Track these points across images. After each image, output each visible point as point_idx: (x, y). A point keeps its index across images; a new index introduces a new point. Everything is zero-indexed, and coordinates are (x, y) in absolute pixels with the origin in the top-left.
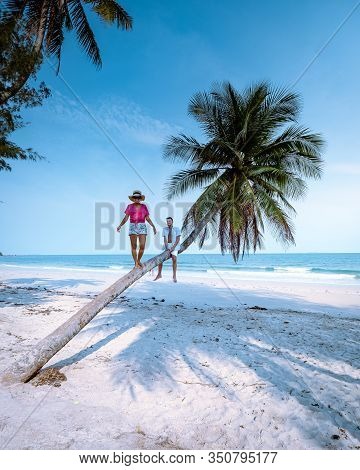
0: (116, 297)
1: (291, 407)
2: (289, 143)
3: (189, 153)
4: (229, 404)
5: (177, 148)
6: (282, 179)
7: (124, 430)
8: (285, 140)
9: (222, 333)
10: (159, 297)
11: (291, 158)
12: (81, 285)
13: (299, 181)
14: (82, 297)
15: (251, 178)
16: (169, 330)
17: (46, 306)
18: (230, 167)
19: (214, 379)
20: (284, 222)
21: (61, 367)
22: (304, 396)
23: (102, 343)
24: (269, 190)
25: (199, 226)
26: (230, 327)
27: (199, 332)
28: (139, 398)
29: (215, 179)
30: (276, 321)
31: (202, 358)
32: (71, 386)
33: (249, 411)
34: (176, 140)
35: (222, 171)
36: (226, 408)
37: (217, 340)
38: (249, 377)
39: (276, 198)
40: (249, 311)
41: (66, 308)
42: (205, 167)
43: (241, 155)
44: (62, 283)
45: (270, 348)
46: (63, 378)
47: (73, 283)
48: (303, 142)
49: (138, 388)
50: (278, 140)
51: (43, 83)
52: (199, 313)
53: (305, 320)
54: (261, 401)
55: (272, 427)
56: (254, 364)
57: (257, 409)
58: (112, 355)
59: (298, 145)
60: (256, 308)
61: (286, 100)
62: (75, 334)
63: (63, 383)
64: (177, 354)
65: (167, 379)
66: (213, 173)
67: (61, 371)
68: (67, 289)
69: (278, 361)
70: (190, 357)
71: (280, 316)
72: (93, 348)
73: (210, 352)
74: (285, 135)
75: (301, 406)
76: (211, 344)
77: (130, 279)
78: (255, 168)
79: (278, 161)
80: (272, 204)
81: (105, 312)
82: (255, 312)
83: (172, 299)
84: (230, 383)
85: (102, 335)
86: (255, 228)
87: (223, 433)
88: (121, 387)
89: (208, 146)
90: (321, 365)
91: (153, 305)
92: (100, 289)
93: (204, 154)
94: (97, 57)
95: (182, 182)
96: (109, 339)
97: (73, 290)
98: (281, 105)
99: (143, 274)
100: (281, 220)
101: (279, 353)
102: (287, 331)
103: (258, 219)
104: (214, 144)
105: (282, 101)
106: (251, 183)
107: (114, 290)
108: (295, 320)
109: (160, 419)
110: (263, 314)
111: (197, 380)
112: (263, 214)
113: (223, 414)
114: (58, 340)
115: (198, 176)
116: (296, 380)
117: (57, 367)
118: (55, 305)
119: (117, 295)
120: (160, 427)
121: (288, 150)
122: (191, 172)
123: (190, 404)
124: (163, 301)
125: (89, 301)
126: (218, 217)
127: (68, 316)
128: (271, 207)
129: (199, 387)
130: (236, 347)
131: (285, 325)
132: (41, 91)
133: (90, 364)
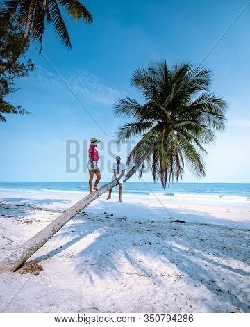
0: (79, 212)
1: (202, 291)
2: (203, 105)
3: (132, 111)
4: (158, 289)
5: (124, 107)
6: (197, 129)
7: (84, 306)
8: (200, 103)
9: (154, 238)
10: (109, 212)
11: (204, 116)
12: (55, 203)
13: (210, 131)
14: (55, 211)
15: (176, 129)
16: (116, 236)
17: (29, 218)
18: (161, 121)
19: (148, 271)
20: (199, 161)
21: (40, 261)
22: (211, 285)
23: (68, 244)
24: (188, 138)
25: (138, 162)
26: (159, 235)
27: (138, 237)
29: (150, 129)
30: (191, 231)
31: (139, 256)
32: (46, 275)
33: (172, 294)
34: (123, 102)
35: (155, 124)
36: (156, 292)
37: (150, 243)
38: (172, 270)
39: (193, 143)
40: (173, 223)
41: (43, 219)
42: (145, 121)
43: (169, 113)
44: (41, 202)
45: (187, 250)
46: (41, 269)
47: (49, 202)
48: (213, 104)
49: (95, 277)
50: (195, 103)
51: (30, 60)
52: (137, 224)
53: (213, 230)
54: (180, 288)
55: (188, 306)
56: (175, 261)
57: (178, 293)
58: (76, 253)
59: (209, 106)
60: (178, 221)
61: (202, 74)
62: (49, 238)
63: (40, 273)
64: (121, 253)
65: (114, 271)
66: (149, 124)
67: (39, 264)
68: (45, 206)
69: (193, 259)
70: (131, 255)
71: (194, 227)
72: (62, 248)
73: (145, 251)
74: (200, 99)
75: (208, 291)
76: (146, 246)
77: (89, 199)
78: (179, 122)
79: (195, 118)
80: (190, 147)
81: (71, 222)
82: (178, 224)
83: (118, 214)
84: (159, 274)
85: (69, 239)
86: (178, 164)
88: (83, 276)
89: (146, 106)
90: (223, 262)
91: (105, 218)
92: (68, 206)
93: (143, 112)
94: (68, 42)
95: (127, 131)
96: (73, 242)
97: (48, 207)
98: (198, 78)
99: (98, 196)
100: (196, 159)
101: (193, 254)
102: (200, 238)
103: (180, 158)
104: (150, 105)
105: (198, 75)
106: (176, 133)
107: (77, 208)
108: (206, 230)
109: (109, 299)
110: (182, 226)
111: (135, 272)
112: (183, 152)
113: (153, 296)
114: (38, 242)
115: (139, 127)
116: (205, 272)
117: (36, 261)
118: (36, 217)
119: (80, 211)
120: (109, 304)
121: (202, 110)
122: (133, 125)
123: (130, 288)
124: (112, 215)
125: (60, 214)
126: (152, 157)
127: (45, 225)
128: (190, 150)
129: (136, 276)
130: (163, 248)
131: (199, 234)
132: (29, 65)
133: (60, 259)
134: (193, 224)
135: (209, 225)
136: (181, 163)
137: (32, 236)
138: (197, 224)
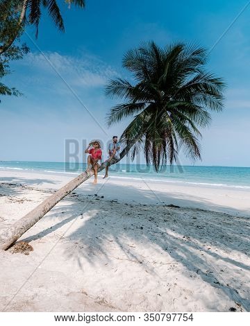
0: (71, 194)
2: (199, 84)
3: (123, 92)
4: (150, 277)
5: (116, 88)
6: (193, 110)
7: (73, 289)
8: (195, 82)
9: (144, 222)
10: (100, 195)
11: (200, 96)
12: (45, 183)
13: (206, 113)
14: (45, 192)
15: (169, 110)
16: (106, 219)
17: (21, 197)
18: (153, 101)
19: (139, 258)
20: (194, 143)
21: (30, 241)
23: (59, 225)
24: (183, 118)
25: (129, 143)
26: (152, 219)
27: (129, 221)
28: (84, 267)
29: (142, 110)
30: (186, 217)
31: (129, 242)
32: (36, 255)
33: (165, 283)
34: (114, 83)
35: (147, 105)
36: (148, 280)
37: (142, 228)
38: (166, 258)
40: (166, 208)
41: (34, 199)
42: (137, 102)
43: (163, 93)
44: (32, 182)
45: (181, 237)
46: (31, 249)
47: (39, 182)
48: (209, 83)
49: (83, 260)
50: (190, 83)
51: (25, 44)
52: (128, 208)
53: (210, 217)
54: (174, 277)
55: (182, 297)
56: (170, 248)
57: (172, 282)
58: (66, 235)
59: (205, 86)
60: (172, 206)
61: (197, 52)
62: (40, 218)
63: (30, 252)
64: (111, 238)
65: (102, 256)
66: (141, 105)
67: (29, 244)
68: (35, 186)
70: (121, 241)
71: (190, 213)
72: (52, 229)
73: (136, 238)
74: (195, 80)
75: (205, 283)
76: (137, 231)
77: (80, 180)
78: (172, 103)
79: (188, 98)
80: (185, 129)
81: (61, 204)
82: (171, 210)
83: (109, 197)
84: (151, 261)
85: (57, 221)
86: (172, 146)
87: (145, 299)
88: (72, 259)
89: (138, 86)
91: (95, 200)
92: (58, 187)
93: (135, 92)
94: (61, 25)
95: (119, 113)
96: (63, 223)
97: (40, 187)
98: (193, 57)
99: (88, 178)
100: (192, 142)
101: (188, 243)
102: (195, 224)
103: (174, 140)
104: (141, 85)
105: (193, 54)
106: (169, 114)
107: (68, 188)
108: (202, 216)
109: (98, 284)
110: (177, 211)
111: (125, 257)
112: (176, 134)
113: (145, 284)
114: (29, 222)
115: (131, 108)
116: (202, 262)
117: (27, 241)
118: (27, 197)
119: (70, 192)
120: (98, 290)
121: (198, 89)
122: (125, 106)
123: (120, 274)
124: (103, 197)
125: (51, 195)
126: (144, 138)
127: (36, 205)
128: (184, 131)
129: (127, 262)
130: (156, 234)
131: (195, 220)
132: (23, 49)
133: (50, 240)
134: (188, 209)
135: (206, 211)
136: (175, 145)
137: (24, 215)
138: (192, 209)
